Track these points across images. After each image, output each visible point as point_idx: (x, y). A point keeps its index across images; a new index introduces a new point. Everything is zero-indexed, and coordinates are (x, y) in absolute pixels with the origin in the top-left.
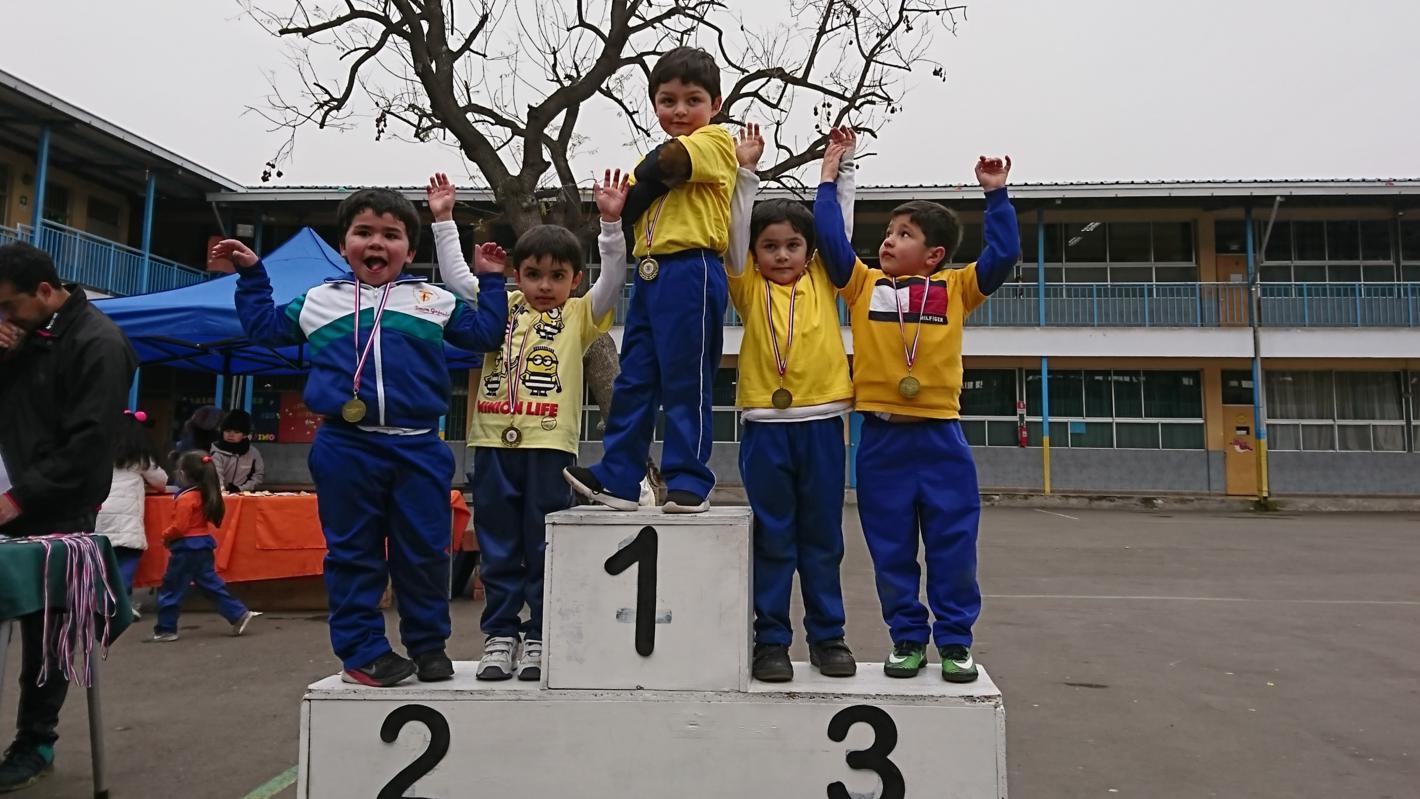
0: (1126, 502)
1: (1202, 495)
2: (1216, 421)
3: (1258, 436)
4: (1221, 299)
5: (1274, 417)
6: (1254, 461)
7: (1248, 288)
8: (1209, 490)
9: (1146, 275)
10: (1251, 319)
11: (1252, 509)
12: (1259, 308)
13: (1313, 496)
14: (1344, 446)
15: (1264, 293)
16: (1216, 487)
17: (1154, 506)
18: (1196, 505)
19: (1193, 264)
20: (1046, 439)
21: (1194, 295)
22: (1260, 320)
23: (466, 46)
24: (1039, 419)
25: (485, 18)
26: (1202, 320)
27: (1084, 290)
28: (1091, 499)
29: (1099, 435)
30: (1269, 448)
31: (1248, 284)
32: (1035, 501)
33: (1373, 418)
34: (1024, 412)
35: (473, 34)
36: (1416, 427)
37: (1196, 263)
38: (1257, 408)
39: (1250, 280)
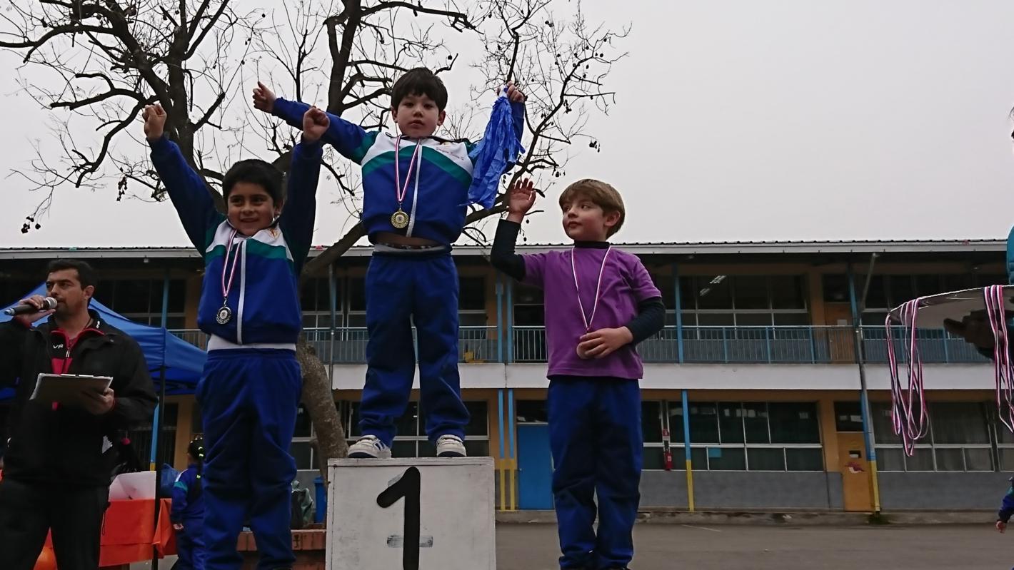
0: (760, 517)
1: (824, 511)
2: (832, 447)
3: (869, 458)
4: (831, 341)
5: (881, 442)
6: (866, 480)
7: (853, 330)
8: (830, 506)
9: (765, 320)
10: (857, 356)
11: (867, 522)
12: (863, 348)
13: (919, 511)
14: (941, 466)
15: (866, 335)
16: (836, 505)
17: (784, 520)
18: (820, 519)
19: (804, 311)
20: (689, 462)
21: (807, 336)
22: (864, 358)
23: (205, 120)
24: (682, 445)
25: (222, 96)
26: (815, 358)
27: (714, 333)
28: (729, 515)
29: (731, 460)
30: (878, 470)
31: (853, 328)
32: (682, 517)
33: (964, 442)
34: (668, 439)
35: (211, 110)
36: (1001, 450)
37: (808, 310)
38: (867, 434)
39: (854, 324)
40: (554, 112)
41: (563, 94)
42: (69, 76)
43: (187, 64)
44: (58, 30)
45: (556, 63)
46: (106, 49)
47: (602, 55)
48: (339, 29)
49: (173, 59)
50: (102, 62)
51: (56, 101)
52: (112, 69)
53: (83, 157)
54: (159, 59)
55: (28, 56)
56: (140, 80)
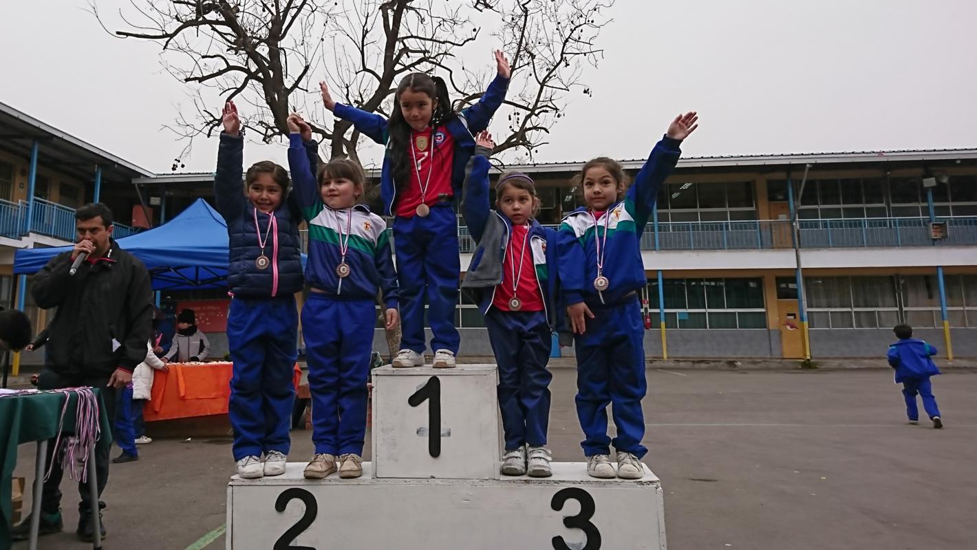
0: (717, 364)
1: (767, 358)
2: (773, 310)
3: (802, 319)
4: (773, 231)
5: (812, 307)
6: (800, 336)
7: (791, 224)
8: (771, 355)
9: (723, 216)
10: (794, 243)
11: (800, 367)
12: (799, 236)
13: (841, 358)
14: (859, 325)
15: (802, 226)
16: (776, 353)
17: (735, 366)
18: (763, 365)
19: (753, 209)
20: (663, 324)
21: (755, 228)
22: (799, 244)
23: (296, 85)
24: (658, 311)
25: (307, 68)
26: (761, 245)
27: (683, 227)
28: (694, 362)
29: (697, 321)
30: (809, 327)
31: (791, 221)
32: (659, 364)
33: (877, 306)
34: (648, 306)
35: (300, 78)
36: (906, 312)
37: (756, 207)
38: (800, 301)
39: (792, 218)
40: (556, 67)
41: (563, 53)
42: (197, 57)
43: (281, 44)
44: (187, 24)
45: (557, 29)
47: (592, 22)
48: (390, 13)
49: (271, 41)
50: (220, 46)
51: (188, 77)
52: (228, 50)
53: (212, 116)
54: (261, 40)
55: (166, 45)
56: (248, 59)
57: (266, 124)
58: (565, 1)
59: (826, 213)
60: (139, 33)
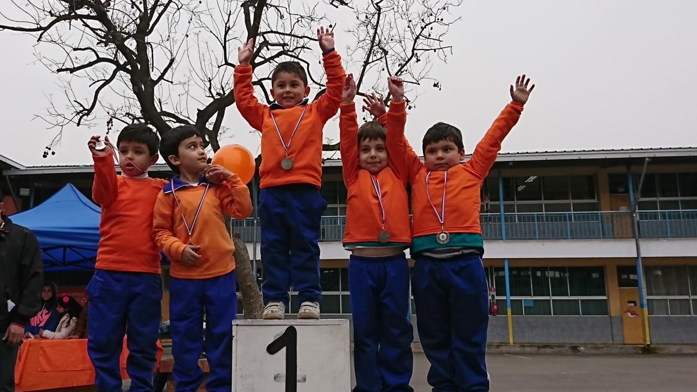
0: (561, 349)
1: (609, 344)
2: (615, 298)
3: (642, 306)
4: (615, 222)
5: (651, 294)
6: (640, 322)
7: (631, 214)
8: (613, 341)
9: (566, 207)
10: (634, 234)
11: (640, 352)
12: (639, 227)
13: (680, 344)
15: (641, 218)
16: (618, 340)
17: (579, 351)
18: (605, 350)
19: (595, 201)
20: (509, 310)
21: (597, 219)
22: (639, 234)
23: (161, 77)
24: (504, 298)
25: (172, 61)
26: (603, 234)
27: (528, 218)
29: (541, 308)
30: (649, 314)
31: (631, 212)
32: (504, 349)
34: (495, 293)
35: (166, 71)
37: (598, 200)
38: (640, 289)
39: (632, 209)
40: (407, 62)
41: (414, 49)
42: (69, 49)
43: (148, 39)
44: (60, 18)
45: (408, 27)
46: (93, 30)
47: (442, 20)
48: (252, 10)
49: (138, 36)
50: (91, 40)
51: (60, 68)
52: (98, 43)
53: (82, 106)
54: (129, 35)
55: (41, 37)
56: (117, 52)
57: (132, 115)
58: (416, 1)
59: (664, 205)
60: (15, 27)
